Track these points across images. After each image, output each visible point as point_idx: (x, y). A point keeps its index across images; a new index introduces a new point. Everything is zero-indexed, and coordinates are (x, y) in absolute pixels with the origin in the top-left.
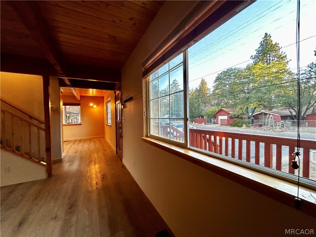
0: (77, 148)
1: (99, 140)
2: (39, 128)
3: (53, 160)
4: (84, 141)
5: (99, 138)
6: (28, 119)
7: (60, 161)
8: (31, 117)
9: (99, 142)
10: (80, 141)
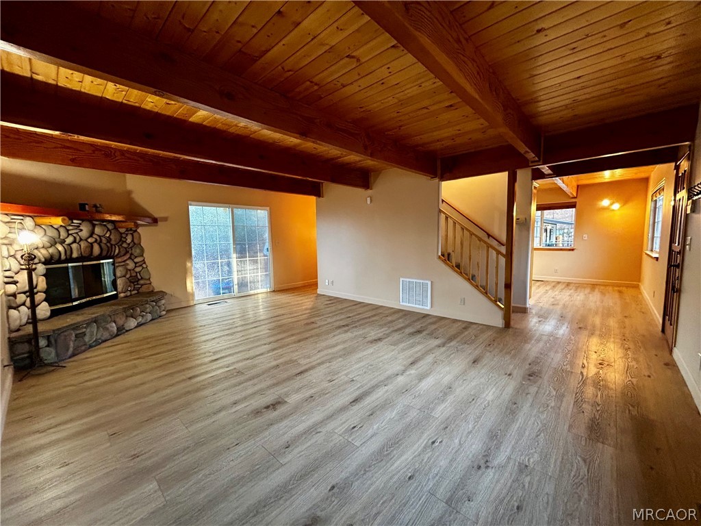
0: (558, 298)
1: (620, 292)
2: (499, 253)
3: (513, 307)
4: (579, 286)
5: (619, 286)
6: (486, 239)
7: (524, 311)
8: (489, 235)
9: (617, 295)
10: (568, 284)
